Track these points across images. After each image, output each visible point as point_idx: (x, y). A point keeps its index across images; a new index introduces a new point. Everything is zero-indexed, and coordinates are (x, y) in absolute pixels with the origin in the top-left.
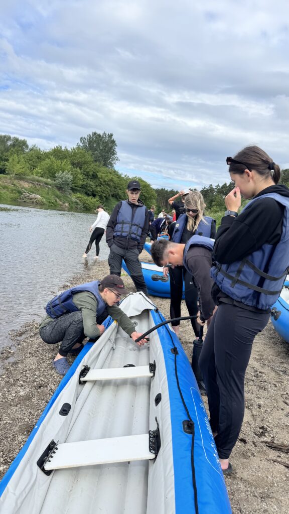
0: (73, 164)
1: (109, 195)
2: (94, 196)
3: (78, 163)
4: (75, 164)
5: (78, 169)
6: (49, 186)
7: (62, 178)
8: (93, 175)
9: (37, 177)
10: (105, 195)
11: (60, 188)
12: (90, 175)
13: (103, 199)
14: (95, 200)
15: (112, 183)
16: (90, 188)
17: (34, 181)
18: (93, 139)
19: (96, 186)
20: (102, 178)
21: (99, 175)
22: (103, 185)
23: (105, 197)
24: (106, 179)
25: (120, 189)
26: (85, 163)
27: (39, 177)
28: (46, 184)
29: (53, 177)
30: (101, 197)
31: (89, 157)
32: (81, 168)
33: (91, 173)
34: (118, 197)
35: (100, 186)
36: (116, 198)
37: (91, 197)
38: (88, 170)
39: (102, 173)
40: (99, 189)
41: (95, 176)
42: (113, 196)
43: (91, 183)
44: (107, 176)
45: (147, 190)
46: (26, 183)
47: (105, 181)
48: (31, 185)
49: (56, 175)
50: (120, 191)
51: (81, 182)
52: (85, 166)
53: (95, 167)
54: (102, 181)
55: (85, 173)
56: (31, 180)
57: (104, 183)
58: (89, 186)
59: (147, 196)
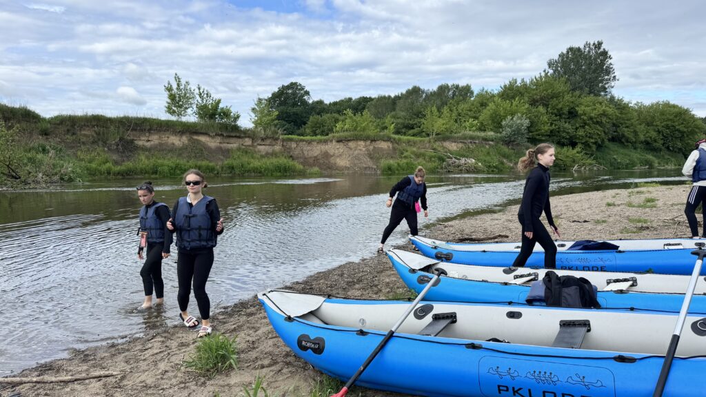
0: (533, 103)
1: (603, 141)
2: (573, 145)
3: (542, 99)
4: (537, 101)
5: (541, 109)
6: (491, 143)
7: (511, 127)
8: (570, 113)
9: (471, 133)
10: (593, 141)
11: (508, 142)
12: (563, 114)
13: (590, 147)
14: (575, 151)
15: (604, 120)
16: (564, 135)
17: (465, 138)
18: (567, 58)
19: (577, 129)
20: (585, 114)
21: (580, 110)
22: (588, 125)
23: (595, 143)
24: (593, 115)
25: (627, 127)
26: (555, 96)
27: (474, 131)
28: (485, 139)
29: (498, 126)
30: (586, 145)
31: (560, 87)
32: (546, 106)
33: (566, 110)
34: (623, 140)
35: (583, 127)
36: (621, 142)
37: (565, 148)
38: (560, 106)
39: (587, 105)
40: (581, 132)
41: (572, 114)
42: (613, 140)
43: (567, 125)
44: (595, 109)
45: (684, 120)
46: (453, 144)
47: (591, 118)
48: (460, 145)
49: (503, 123)
50: (626, 129)
51: (546, 128)
52: (554, 101)
53: (571, 100)
54: (585, 118)
55: (556, 111)
56: (461, 138)
57: (591, 122)
58: (564, 131)
59: (686, 130)
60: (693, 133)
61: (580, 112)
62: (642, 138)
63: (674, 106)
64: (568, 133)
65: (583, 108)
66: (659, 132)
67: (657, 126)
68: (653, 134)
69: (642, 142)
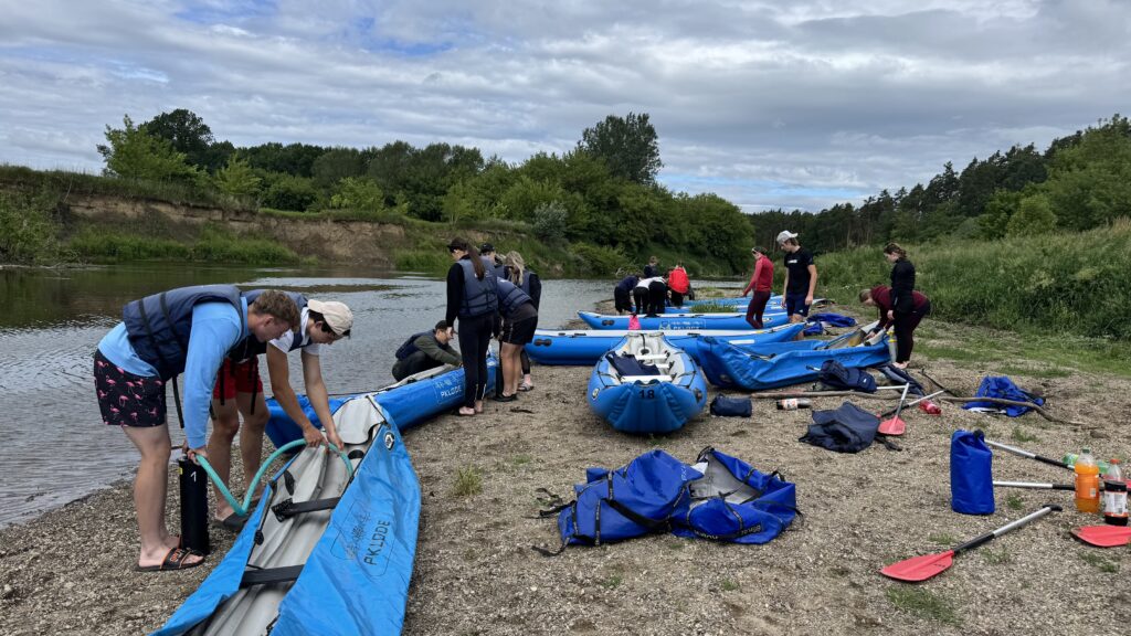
0: (568, 186)
1: (646, 240)
2: (614, 244)
3: (578, 183)
4: (572, 185)
5: (578, 195)
6: (523, 235)
7: (546, 217)
8: (610, 203)
9: (499, 221)
10: (635, 240)
11: (543, 236)
12: (602, 203)
13: (632, 248)
14: (616, 252)
15: (648, 214)
16: (603, 230)
17: (494, 228)
18: (607, 130)
19: (618, 223)
20: (628, 207)
21: (622, 200)
22: (631, 220)
23: (637, 243)
24: (636, 208)
25: (670, 224)
26: (592, 180)
27: (503, 219)
28: (517, 231)
29: (529, 215)
30: (628, 245)
31: (599, 168)
32: (583, 192)
33: (605, 199)
34: (666, 240)
35: (625, 222)
36: (664, 244)
37: (605, 248)
38: (599, 194)
39: (629, 196)
40: (622, 229)
41: (613, 205)
42: (655, 239)
43: (606, 218)
44: (638, 201)
45: (731, 219)
46: (479, 234)
47: (634, 212)
48: (487, 236)
49: (537, 211)
50: (669, 227)
51: (585, 220)
52: (593, 187)
53: (612, 186)
54: (628, 211)
55: (593, 200)
56: (488, 227)
57: (633, 216)
58: (603, 226)
59: (732, 231)
60: (740, 236)
61: (622, 203)
62: (686, 239)
63: (722, 201)
64: (608, 228)
65: (625, 198)
66: (704, 232)
67: (702, 224)
68: (697, 234)
69: (685, 244)
